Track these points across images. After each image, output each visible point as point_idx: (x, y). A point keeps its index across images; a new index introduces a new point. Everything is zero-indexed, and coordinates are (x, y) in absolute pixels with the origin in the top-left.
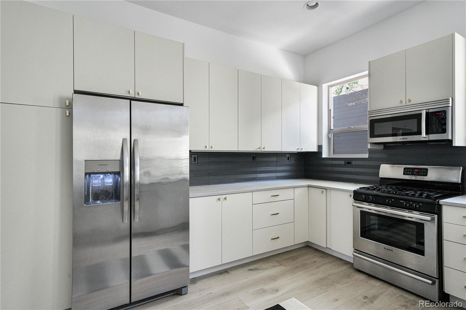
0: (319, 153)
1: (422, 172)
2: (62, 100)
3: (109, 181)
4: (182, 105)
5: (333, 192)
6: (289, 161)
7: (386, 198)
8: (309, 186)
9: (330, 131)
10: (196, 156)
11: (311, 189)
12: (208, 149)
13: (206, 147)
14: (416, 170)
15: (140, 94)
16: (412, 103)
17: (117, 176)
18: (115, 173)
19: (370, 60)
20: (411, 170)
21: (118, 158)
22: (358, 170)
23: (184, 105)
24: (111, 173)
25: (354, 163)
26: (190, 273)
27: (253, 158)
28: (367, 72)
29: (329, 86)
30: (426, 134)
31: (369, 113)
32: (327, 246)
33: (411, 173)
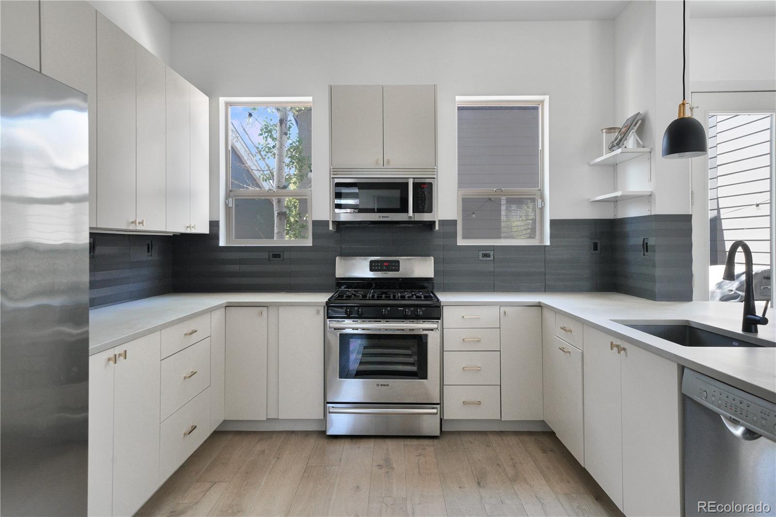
1: (393, 266)
5: (282, 310)
6: (150, 254)
7: (381, 308)
9: (230, 193)
14: (385, 264)
20: (379, 264)
22: (294, 268)
25: (286, 255)
29: (226, 104)
30: (413, 212)
31: (334, 171)
32: (267, 416)
33: (379, 268)
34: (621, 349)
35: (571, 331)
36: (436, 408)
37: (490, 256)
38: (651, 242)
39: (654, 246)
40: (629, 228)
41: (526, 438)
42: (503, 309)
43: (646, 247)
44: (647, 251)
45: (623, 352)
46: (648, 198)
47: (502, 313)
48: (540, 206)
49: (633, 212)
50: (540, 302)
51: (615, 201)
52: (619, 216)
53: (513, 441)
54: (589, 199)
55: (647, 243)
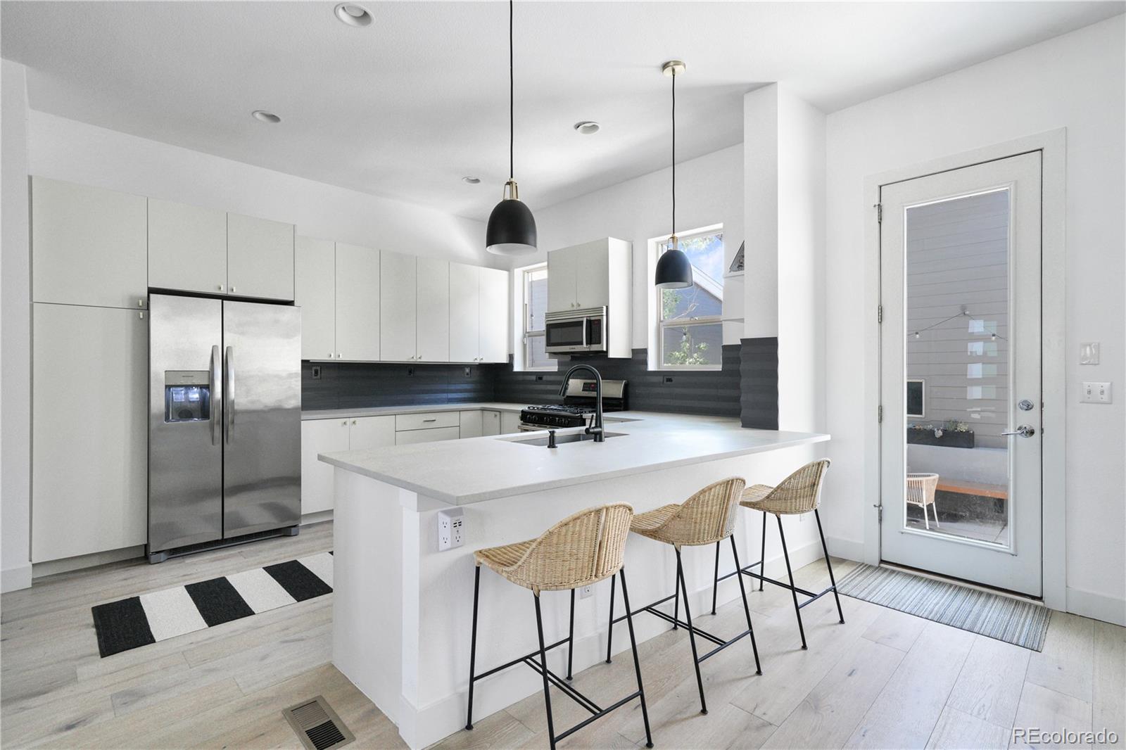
0: (509, 365)
2: (133, 299)
3: (195, 395)
4: (290, 303)
6: (470, 376)
8: (483, 410)
9: (527, 334)
10: (319, 368)
11: (485, 412)
12: (333, 358)
13: (331, 356)
14: (592, 385)
15: (234, 291)
16: (581, 307)
17: (204, 390)
18: (201, 387)
19: (550, 250)
20: (587, 385)
21: (207, 368)
22: (550, 387)
23: (296, 303)
24: (197, 386)
25: (545, 378)
26: (303, 515)
27: (410, 372)
28: (546, 264)
29: (524, 272)
30: (587, 344)
31: (547, 316)
33: (588, 388)
37: (672, 381)
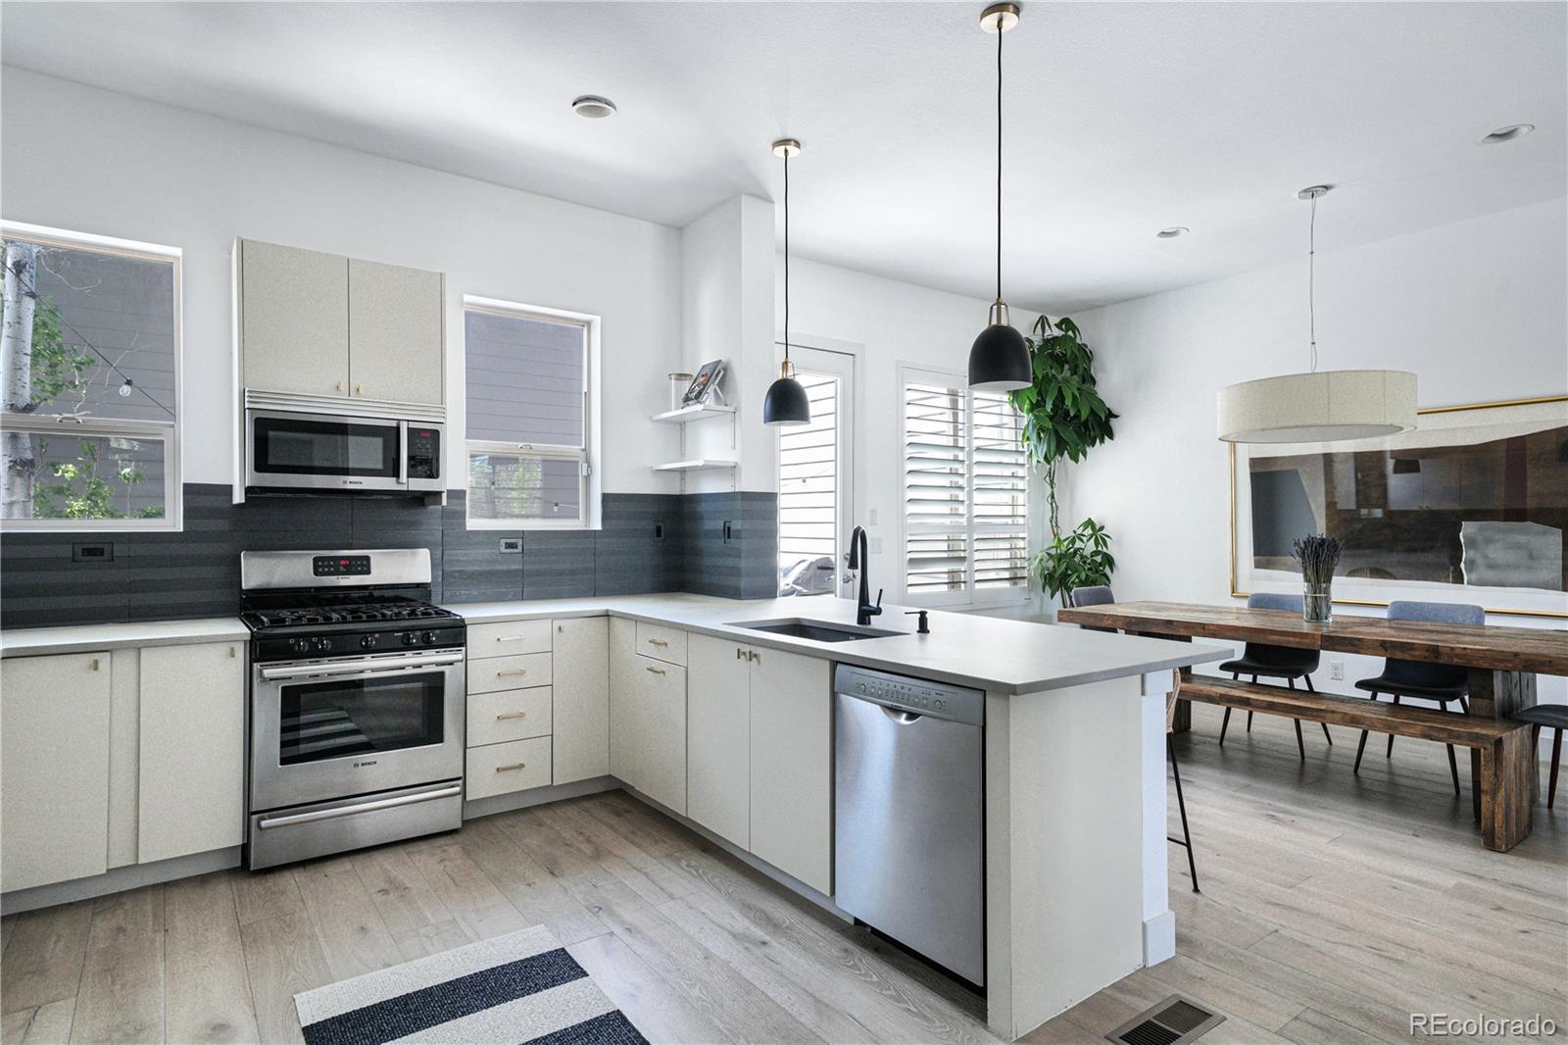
1: (359, 566)
14: (343, 562)
20: (332, 563)
25: (119, 550)
30: (408, 477)
31: (251, 397)
32: (108, 864)
33: (332, 569)
34: (752, 656)
35: (666, 644)
36: (458, 785)
37: (516, 547)
38: (736, 525)
39: (739, 531)
40: (703, 507)
41: (587, 804)
42: (557, 623)
43: (728, 532)
44: (729, 537)
45: (754, 659)
46: (732, 470)
47: (556, 628)
48: (585, 474)
49: (709, 486)
50: (607, 611)
51: (683, 471)
52: (689, 490)
53: (571, 811)
54: (651, 467)
55: (729, 528)
